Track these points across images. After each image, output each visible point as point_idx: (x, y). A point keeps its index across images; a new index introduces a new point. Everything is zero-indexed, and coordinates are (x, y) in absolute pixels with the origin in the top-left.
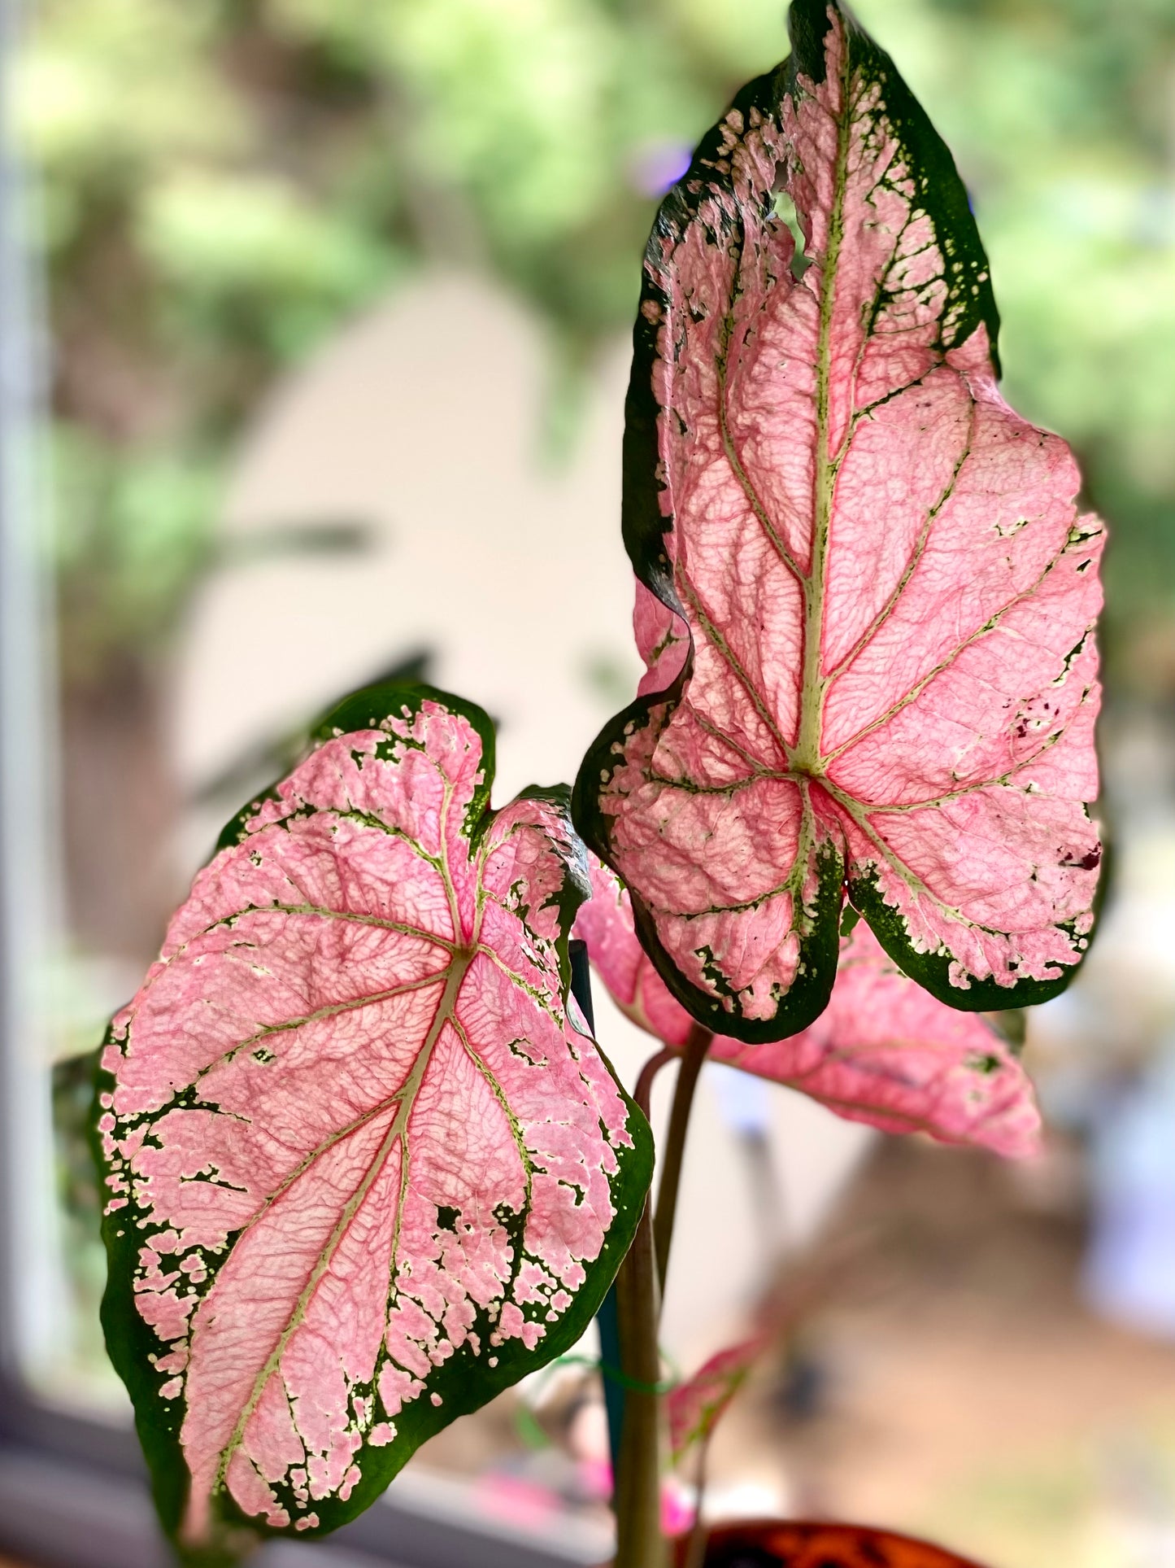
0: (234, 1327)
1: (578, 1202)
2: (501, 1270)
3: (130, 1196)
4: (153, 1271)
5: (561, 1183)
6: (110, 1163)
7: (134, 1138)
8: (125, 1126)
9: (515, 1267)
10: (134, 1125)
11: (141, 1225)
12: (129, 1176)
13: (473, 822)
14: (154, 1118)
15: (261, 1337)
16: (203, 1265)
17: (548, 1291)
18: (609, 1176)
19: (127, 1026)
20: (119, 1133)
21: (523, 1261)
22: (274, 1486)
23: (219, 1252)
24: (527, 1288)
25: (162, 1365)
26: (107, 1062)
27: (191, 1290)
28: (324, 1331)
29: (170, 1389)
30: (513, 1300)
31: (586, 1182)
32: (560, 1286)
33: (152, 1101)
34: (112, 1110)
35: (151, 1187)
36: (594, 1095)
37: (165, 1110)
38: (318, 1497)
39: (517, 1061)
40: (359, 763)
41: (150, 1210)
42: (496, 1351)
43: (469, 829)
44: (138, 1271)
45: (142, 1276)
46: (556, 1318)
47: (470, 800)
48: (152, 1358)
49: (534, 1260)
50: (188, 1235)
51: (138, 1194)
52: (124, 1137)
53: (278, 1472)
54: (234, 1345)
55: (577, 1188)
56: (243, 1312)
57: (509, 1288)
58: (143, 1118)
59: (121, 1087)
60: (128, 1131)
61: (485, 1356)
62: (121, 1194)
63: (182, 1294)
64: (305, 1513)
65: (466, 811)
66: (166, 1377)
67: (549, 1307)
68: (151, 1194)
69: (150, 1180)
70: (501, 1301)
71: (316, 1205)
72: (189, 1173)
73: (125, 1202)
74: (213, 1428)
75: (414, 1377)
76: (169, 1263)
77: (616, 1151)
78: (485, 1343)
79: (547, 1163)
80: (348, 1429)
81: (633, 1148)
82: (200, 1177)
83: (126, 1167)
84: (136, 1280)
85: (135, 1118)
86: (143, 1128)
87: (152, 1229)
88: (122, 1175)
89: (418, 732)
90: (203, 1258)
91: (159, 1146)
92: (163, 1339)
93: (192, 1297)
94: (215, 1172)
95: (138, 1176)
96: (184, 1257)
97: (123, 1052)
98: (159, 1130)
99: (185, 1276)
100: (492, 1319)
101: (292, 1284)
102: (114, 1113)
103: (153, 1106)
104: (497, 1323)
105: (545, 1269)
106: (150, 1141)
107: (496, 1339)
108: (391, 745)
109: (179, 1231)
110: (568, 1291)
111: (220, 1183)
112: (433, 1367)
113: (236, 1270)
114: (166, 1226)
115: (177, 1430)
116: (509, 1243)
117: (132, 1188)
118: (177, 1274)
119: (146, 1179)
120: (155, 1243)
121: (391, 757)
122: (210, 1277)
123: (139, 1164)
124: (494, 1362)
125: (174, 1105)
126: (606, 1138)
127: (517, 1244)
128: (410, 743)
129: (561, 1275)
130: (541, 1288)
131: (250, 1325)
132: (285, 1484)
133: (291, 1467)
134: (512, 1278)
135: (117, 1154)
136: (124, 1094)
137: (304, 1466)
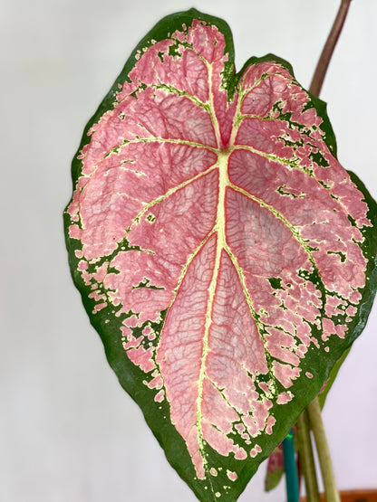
0: (177, 360)
1: (343, 260)
2: (316, 303)
3: (107, 301)
4: (131, 338)
5: (329, 253)
6: (90, 286)
7: (101, 271)
8: (94, 265)
9: (323, 299)
10: (99, 264)
11: (118, 315)
12: (103, 291)
13: (227, 81)
14: (110, 258)
15: (192, 362)
16: (152, 331)
17: (343, 308)
18: (359, 243)
19: (78, 213)
20: (91, 269)
21: (327, 296)
22: (230, 436)
23: (159, 322)
24: (332, 308)
25: (152, 385)
26: (72, 234)
27: (150, 344)
28: (225, 353)
29: (159, 397)
30: (326, 317)
31: (345, 249)
32: (350, 304)
33: (106, 250)
34: (83, 258)
35: (118, 294)
36: (342, 204)
37: (116, 252)
38: (255, 436)
39: (285, 197)
40: (162, 59)
41: (120, 306)
42: (327, 344)
43: (225, 85)
44: (123, 339)
45: (126, 341)
46: (351, 320)
47: (223, 70)
48: (144, 382)
49: (332, 294)
50: (142, 316)
51: (111, 299)
52: (95, 271)
53: (229, 427)
54: (180, 369)
55: (340, 253)
56: (178, 352)
57: (322, 311)
58: (103, 260)
59: (85, 246)
60: (97, 268)
61: (322, 347)
62: (102, 301)
63: (147, 347)
64: (252, 446)
65: (222, 76)
66: (156, 391)
67: (346, 315)
68: (119, 298)
69: (117, 291)
70: (320, 319)
71: (195, 291)
72: (136, 284)
73: (105, 305)
74: (186, 413)
75: (293, 367)
76: (137, 332)
77: (361, 230)
78: (320, 341)
79: (317, 245)
80: (260, 399)
81: (372, 226)
82: (142, 285)
83: (101, 286)
84: (124, 344)
85: (99, 260)
86: (105, 265)
87: (124, 316)
88: (99, 291)
89: (189, 38)
90: (152, 327)
91: (117, 272)
92: (146, 372)
93: (152, 349)
94: (148, 281)
95: (109, 290)
96: (143, 328)
97: (80, 228)
98: (116, 264)
99: (146, 337)
100: (319, 328)
101: (197, 333)
102: (85, 260)
103: (108, 252)
104: (322, 330)
105: (339, 297)
106: (111, 270)
107: (325, 338)
108: (177, 47)
109: (137, 315)
110: (354, 306)
111: (151, 287)
112: (300, 359)
113: (168, 330)
114: (131, 313)
115: (169, 417)
116: (317, 288)
117: (108, 297)
118: (143, 337)
119: (114, 291)
120: (128, 322)
121: (177, 54)
122: (158, 336)
123: (108, 284)
124: (327, 349)
125: (119, 249)
126: (354, 224)
127: (321, 287)
128: (185, 44)
129: (348, 298)
130: (340, 307)
131: (184, 357)
132: (235, 433)
133: (234, 424)
134: (323, 305)
135: (93, 281)
136: (89, 249)
137: (241, 422)
